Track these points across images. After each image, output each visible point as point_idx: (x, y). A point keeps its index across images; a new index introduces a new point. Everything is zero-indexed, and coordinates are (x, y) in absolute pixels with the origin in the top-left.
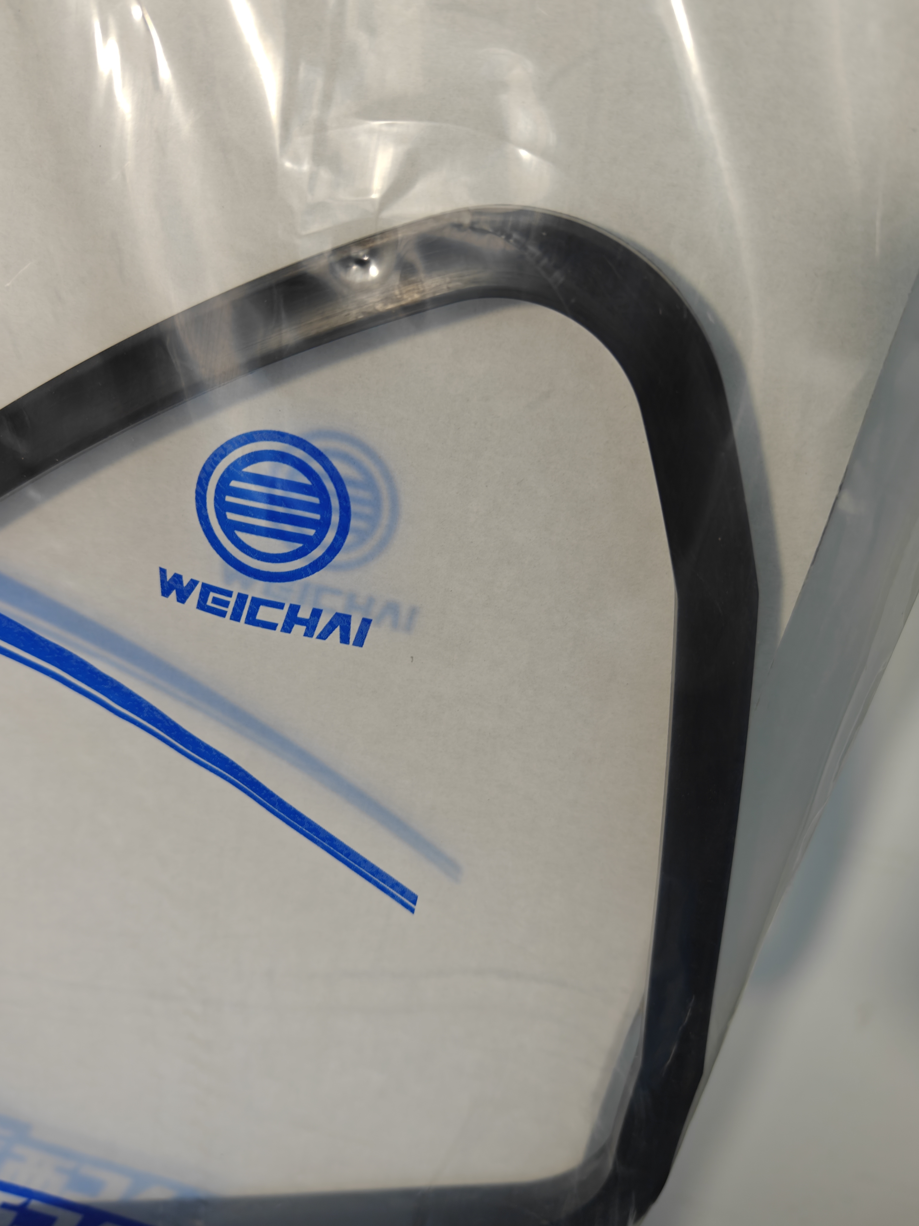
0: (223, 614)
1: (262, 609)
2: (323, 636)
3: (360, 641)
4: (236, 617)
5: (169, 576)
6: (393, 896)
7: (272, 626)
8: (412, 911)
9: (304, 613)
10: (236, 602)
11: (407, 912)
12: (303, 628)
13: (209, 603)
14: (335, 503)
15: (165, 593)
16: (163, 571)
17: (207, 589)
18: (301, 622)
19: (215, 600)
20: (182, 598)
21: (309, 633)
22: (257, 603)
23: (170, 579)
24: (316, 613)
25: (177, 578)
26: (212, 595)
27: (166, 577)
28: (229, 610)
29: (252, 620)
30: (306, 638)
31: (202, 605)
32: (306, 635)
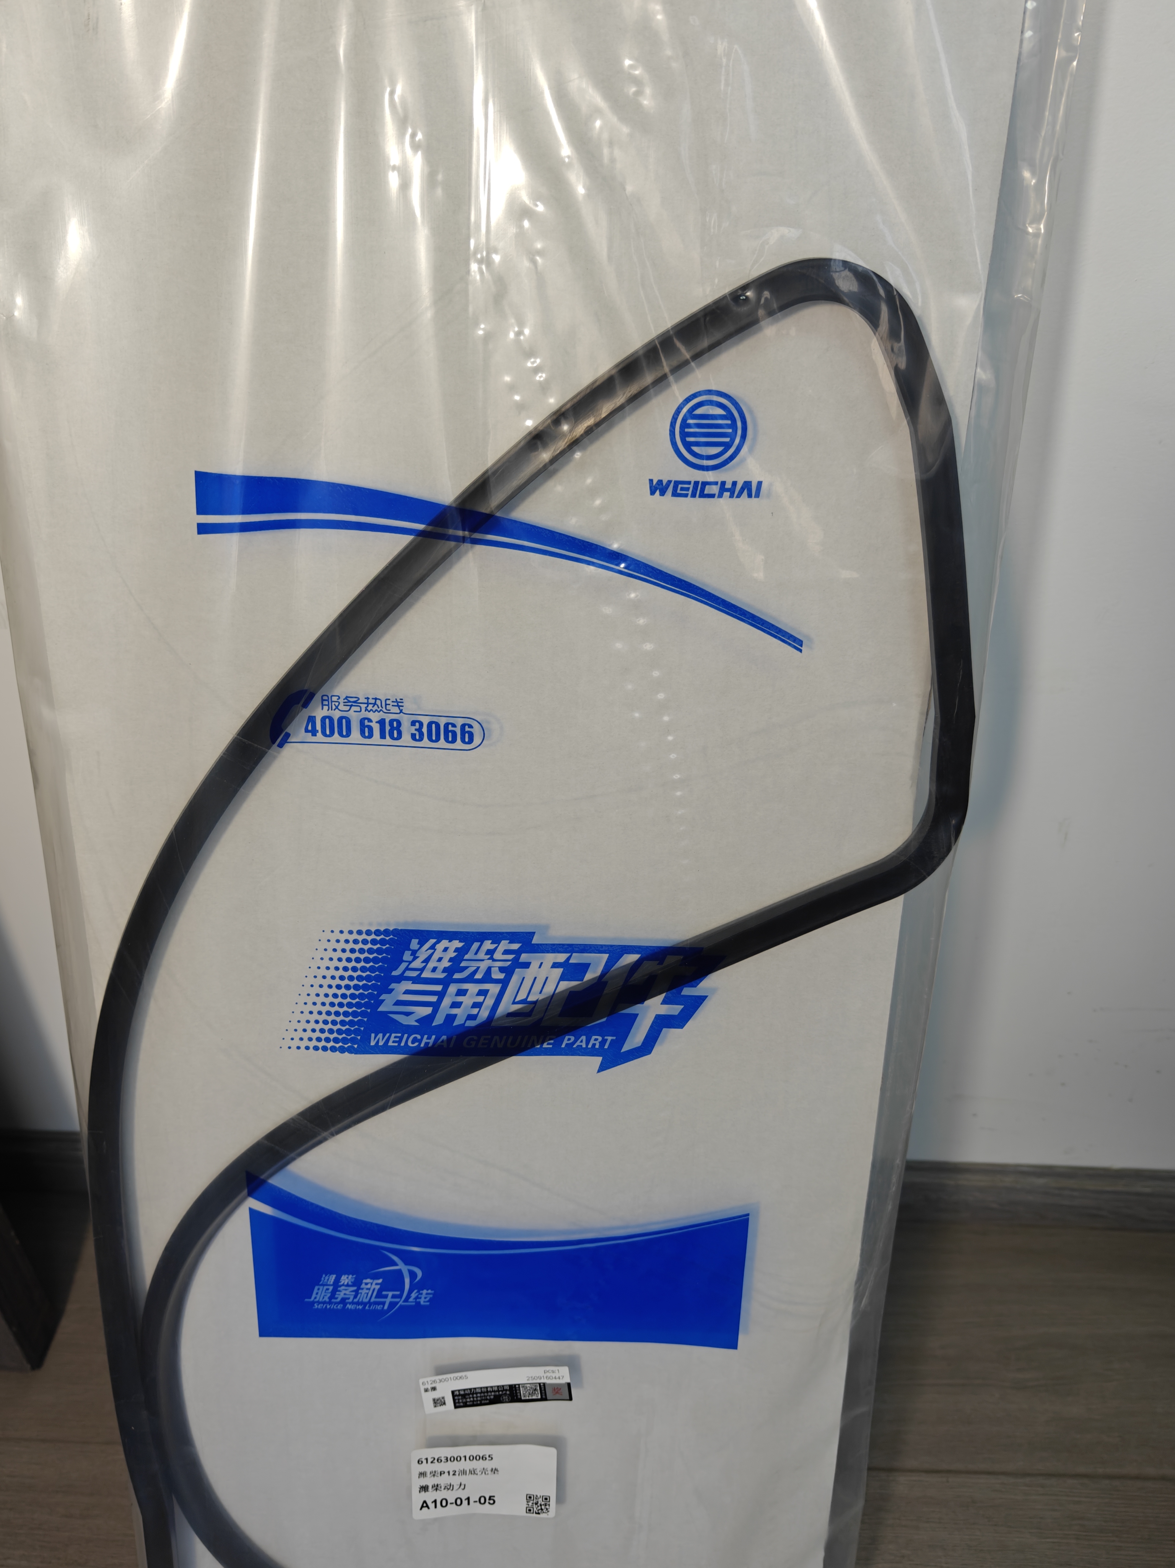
0: (686, 496)
1: (707, 487)
2: (739, 496)
3: (757, 495)
4: (694, 495)
5: (655, 482)
6: (789, 644)
7: (712, 496)
8: (801, 651)
9: (728, 485)
10: (693, 486)
11: (798, 652)
12: (728, 494)
13: (679, 491)
14: (739, 424)
15: (653, 493)
16: (651, 481)
17: (677, 483)
18: (727, 490)
19: (682, 489)
20: (663, 493)
21: (731, 496)
22: (705, 484)
23: (655, 485)
24: (734, 484)
25: (660, 482)
26: (680, 486)
27: (653, 484)
28: (690, 492)
29: (703, 495)
30: (731, 499)
31: (675, 494)
32: (730, 497)
